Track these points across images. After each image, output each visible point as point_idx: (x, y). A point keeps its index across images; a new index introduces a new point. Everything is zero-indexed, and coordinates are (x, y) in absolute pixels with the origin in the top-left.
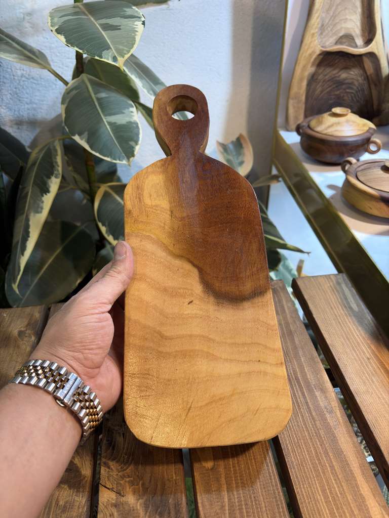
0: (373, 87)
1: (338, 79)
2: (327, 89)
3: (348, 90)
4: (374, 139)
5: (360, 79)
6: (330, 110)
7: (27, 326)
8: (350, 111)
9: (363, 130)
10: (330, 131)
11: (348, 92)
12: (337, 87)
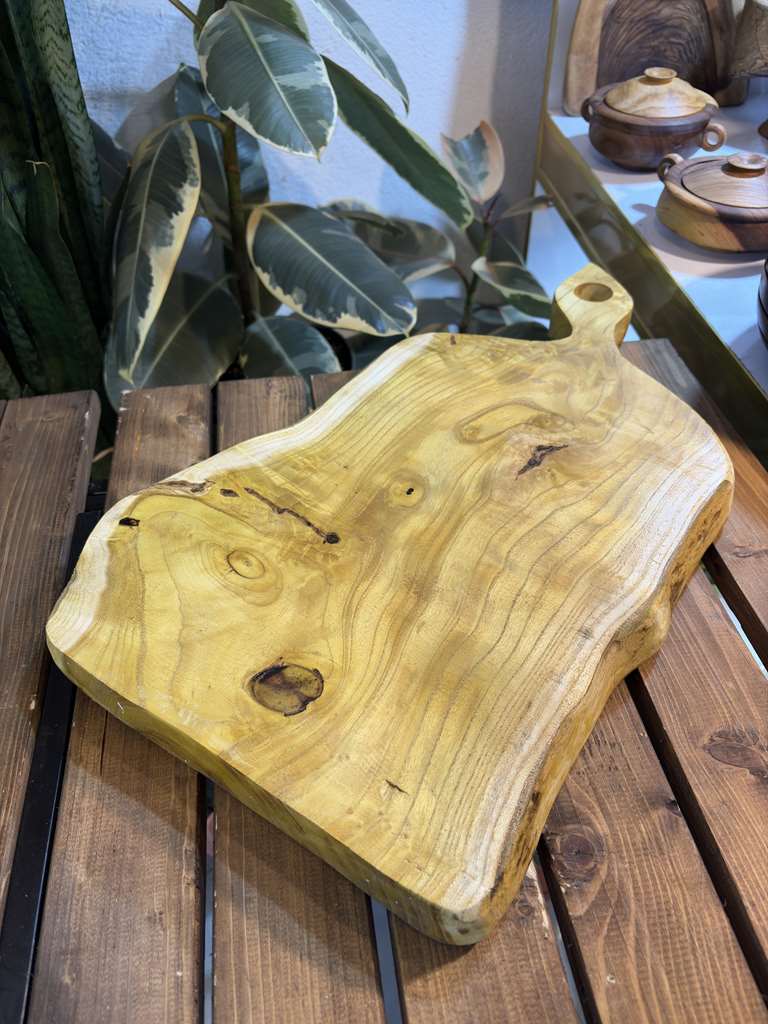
0: (716, 34)
1: (655, 17)
2: (637, 35)
3: (673, 40)
4: (713, 124)
5: (694, 18)
6: (643, 74)
7: (188, 410)
8: (675, 74)
9: (695, 108)
10: (641, 109)
11: (673, 43)
12: (653, 32)
